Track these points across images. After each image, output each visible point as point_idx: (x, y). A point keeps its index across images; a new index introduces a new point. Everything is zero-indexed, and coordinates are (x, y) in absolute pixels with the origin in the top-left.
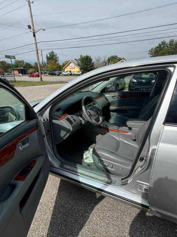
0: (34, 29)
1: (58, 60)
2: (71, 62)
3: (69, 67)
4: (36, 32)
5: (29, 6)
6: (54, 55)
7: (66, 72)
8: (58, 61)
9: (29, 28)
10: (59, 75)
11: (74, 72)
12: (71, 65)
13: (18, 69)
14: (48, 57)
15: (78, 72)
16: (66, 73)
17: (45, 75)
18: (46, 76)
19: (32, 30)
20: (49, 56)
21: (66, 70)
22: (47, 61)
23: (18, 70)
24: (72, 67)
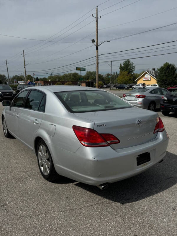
0: (97, 43)
1: (134, 70)
2: (146, 73)
3: (143, 79)
4: (99, 45)
5: (96, 21)
6: (130, 65)
7: (138, 85)
8: (134, 72)
9: (93, 42)
10: (128, 89)
11: (149, 85)
12: (145, 76)
13: (86, 81)
14: (122, 67)
15: (154, 85)
16: (136, 86)
17: (111, 89)
18: (113, 89)
19: (95, 43)
20: (123, 65)
21: (138, 83)
22: (120, 71)
23: (86, 83)
24: (147, 79)
